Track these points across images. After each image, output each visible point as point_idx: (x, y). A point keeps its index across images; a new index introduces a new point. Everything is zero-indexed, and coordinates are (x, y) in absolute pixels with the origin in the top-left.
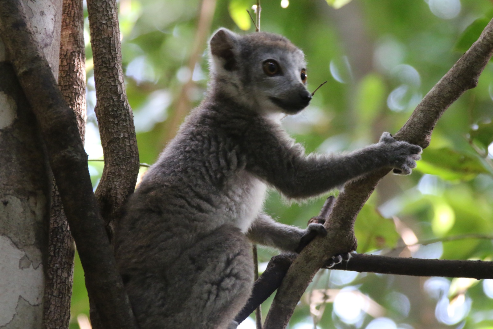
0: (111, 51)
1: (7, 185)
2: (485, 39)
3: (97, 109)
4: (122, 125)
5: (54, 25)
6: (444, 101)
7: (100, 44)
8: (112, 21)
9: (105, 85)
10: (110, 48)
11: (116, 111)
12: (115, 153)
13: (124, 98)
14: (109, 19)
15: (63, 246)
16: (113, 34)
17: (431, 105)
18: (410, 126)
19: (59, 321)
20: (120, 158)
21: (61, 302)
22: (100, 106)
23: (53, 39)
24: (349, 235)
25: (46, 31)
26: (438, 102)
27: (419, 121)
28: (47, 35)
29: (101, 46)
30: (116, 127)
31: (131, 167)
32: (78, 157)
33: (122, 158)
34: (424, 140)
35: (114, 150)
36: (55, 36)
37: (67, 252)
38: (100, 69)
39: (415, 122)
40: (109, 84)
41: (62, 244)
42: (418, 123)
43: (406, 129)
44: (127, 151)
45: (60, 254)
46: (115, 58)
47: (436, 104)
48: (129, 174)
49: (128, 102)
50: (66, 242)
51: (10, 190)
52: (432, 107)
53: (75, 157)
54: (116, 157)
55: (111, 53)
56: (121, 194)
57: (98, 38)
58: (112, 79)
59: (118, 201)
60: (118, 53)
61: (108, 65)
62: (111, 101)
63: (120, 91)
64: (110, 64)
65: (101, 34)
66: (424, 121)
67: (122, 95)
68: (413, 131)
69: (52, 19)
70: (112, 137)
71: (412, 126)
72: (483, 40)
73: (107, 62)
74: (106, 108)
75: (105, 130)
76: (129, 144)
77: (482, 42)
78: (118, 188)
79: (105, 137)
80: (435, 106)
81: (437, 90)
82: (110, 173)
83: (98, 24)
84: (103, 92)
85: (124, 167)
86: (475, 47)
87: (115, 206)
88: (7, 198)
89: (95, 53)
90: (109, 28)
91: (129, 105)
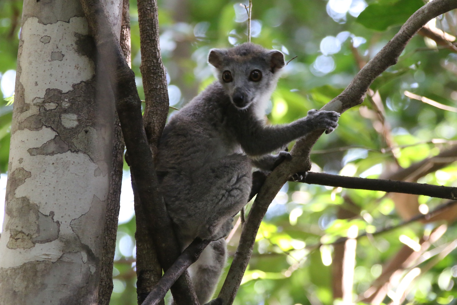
0: (153, 28)
1: (88, 119)
2: (404, 32)
3: (142, 68)
4: (159, 79)
5: (119, 11)
6: (375, 73)
7: (145, 23)
8: (154, 8)
9: (149, 52)
10: (152, 26)
11: (155, 70)
12: (154, 98)
13: (160, 61)
14: (152, 6)
15: (117, 160)
16: (154, 17)
17: (366, 75)
18: (351, 89)
19: (113, 210)
20: (157, 102)
21: (115, 197)
22: (145, 66)
23: (118, 20)
24: (306, 161)
25: (114, 15)
26: (371, 73)
27: (357, 86)
28: (115, 18)
29: (146, 25)
30: (155, 80)
31: (164, 109)
32: (136, 103)
33: (158, 102)
34: (360, 99)
35: (153, 96)
36: (119, 18)
37: (119, 163)
38: (145, 40)
39: (355, 86)
40: (151, 51)
41: (116, 158)
42: (357, 87)
43: (349, 91)
44: (162, 97)
45: (115, 165)
46: (155, 33)
47: (370, 75)
48: (163, 113)
49: (163, 64)
50: (119, 157)
51: (89, 123)
52: (366, 77)
53: (133, 103)
54: (154, 101)
55: (153, 30)
56: (157, 126)
57: (144, 19)
58: (153, 48)
59: (155, 131)
60: (157, 30)
61: (150, 38)
62: (152, 63)
63: (158, 56)
64: (152, 37)
65: (147, 16)
66: (361, 86)
67: (159, 59)
68: (354, 92)
69: (118, 7)
70: (152, 87)
71: (353, 89)
72: (403, 33)
73: (150, 36)
74: (149, 68)
75: (147, 83)
76: (163, 93)
77: (402, 34)
78: (155, 122)
79: (147, 87)
80: (369, 76)
81: (370, 65)
82: (150, 112)
83: (145, 10)
84: (147, 56)
85: (160, 108)
86: (397, 37)
87: (153, 134)
88: (88, 128)
89: (142, 29)
90: (152, 12)
91: (164, 66)
